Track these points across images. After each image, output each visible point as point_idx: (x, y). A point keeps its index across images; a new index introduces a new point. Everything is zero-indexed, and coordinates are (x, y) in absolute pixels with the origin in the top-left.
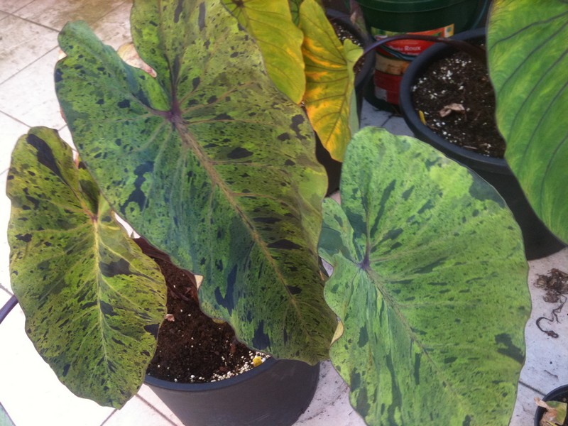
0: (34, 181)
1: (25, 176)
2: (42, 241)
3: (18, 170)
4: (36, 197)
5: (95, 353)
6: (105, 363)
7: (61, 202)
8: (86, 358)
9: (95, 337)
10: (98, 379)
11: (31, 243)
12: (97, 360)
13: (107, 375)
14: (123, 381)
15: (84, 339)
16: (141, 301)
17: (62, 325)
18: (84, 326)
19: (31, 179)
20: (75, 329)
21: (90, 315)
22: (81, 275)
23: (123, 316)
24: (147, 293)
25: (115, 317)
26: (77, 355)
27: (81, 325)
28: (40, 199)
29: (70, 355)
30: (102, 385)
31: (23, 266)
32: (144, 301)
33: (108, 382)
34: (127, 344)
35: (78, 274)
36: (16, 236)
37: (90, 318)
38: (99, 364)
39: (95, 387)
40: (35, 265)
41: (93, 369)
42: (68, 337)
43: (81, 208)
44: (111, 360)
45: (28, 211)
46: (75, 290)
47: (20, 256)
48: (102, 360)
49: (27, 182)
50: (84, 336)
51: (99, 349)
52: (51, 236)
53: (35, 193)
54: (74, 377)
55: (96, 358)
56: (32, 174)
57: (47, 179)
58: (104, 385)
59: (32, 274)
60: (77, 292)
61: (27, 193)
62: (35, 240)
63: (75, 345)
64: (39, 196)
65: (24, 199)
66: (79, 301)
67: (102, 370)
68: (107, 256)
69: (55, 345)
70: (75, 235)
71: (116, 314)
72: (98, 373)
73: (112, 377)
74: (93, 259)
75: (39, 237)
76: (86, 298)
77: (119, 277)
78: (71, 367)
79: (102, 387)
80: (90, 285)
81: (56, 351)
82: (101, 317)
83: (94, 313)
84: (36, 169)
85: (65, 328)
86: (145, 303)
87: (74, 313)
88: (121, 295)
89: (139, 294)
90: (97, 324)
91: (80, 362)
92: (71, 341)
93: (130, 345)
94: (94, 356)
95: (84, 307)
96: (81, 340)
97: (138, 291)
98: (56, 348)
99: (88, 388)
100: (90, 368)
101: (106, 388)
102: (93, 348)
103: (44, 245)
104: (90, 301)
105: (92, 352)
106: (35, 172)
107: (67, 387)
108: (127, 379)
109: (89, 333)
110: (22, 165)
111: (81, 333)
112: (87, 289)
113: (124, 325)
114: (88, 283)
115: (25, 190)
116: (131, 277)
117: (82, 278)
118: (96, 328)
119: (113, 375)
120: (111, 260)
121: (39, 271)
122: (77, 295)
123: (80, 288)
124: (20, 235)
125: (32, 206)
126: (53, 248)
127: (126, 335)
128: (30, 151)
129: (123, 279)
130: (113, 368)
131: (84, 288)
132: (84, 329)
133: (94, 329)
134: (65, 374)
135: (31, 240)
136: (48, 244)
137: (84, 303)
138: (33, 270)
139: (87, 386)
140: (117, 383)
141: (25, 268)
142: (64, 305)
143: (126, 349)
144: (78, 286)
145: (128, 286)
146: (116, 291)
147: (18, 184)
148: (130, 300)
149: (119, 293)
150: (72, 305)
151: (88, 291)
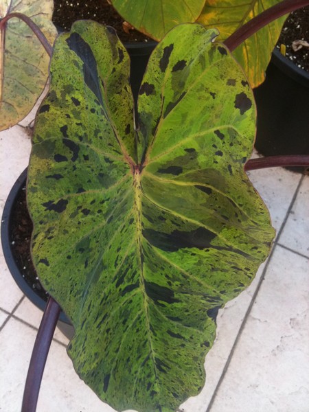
0: (77, 115)
1: (68, 106)
2: (80, 207)
3: (59, 96)
4: (76, 140)
5: (139, 350)
6: (152, 363)
7: (102, 146)
8: (128, 360)
9: (138, 331)
10: (143, 384)
11: (65, 212)
12: (141, 360)
13: (154, 377)
14: (178, 383)
15: (125, 335)
16: (218, 282)
17: (101, 323)
18: (123, 318)
19: (74, 112)
20: (114, 324)
21: (131, 301)
22: (119, 250)
23: (186, 302)
24: (227, 271)
25: (175, 304)
26: (116, 359)
27: (120, 317)
28: (81, 143)
29: (109, 361)
30: (148, 390)
31: (54, 249)
32: (221, 282)
33: (156, 385)
34: (187, 337)
35: (116, 249)
36: (44, 205)
37: (131, 306)
38: (143, 365)
39: (140, 395)
40: (73, 246)
41: (136, 372)
42: (107, 338)
43: (120, 153)
44: (161, 358)
45: (64, 164)
46: (113, 271)
47: (50, 235)
48: (148, 358)
49: (68, 116)
50: (124, 332)
51: (144, 346)
52: (91, 199)
53: (76, 135)
54: (116, 389)
55: (140, 357)
56: (76, 102)
57: (93, 111)
58: (151, 390)
59: (70, 261)
60: (115, 273)
61: (65, 135)
62: (71, 207)
63: (114, 346)
64: (81, 138)
65: (60, 144)
66: (117, 285)
67: (147, 372)
68: (168, 221)
69: (93, 354)
70: (116, 195)
71: (177, 301)
72: (143, 375)
73: (161, 379)
74: (132, 225)
75: (77, 203)
76: (125, 280)
77: (186, 252)
78: (111, 377)
79: (149, 392)
80: (129, 261)
81: (94, 361)
82: (146, 303)
83: (136, 300)
84: (83, 94)
85: (103, 327)
86: (223, 284)
87: (113, 304)
88: (191, 276)
89: (215, 273)
90: (139, 312)
91: (120, 368)
92: (111, 342)
93: (191, 338)
94: (137, 355)
95: (123, 293)
96: (121, 338)
97: (213, 269)
98: (94, 356)
99: (132, 398)
100: (133, 372)
101: (153, 393)
102: (136, 345)
103: (81, 214)
104: (130, 284)
105: (135, 350)
106: (80, 99)
107: (110, 405)
108: (184, 380)
109: (130, 325)
110: (64, 87)
111: (121, 328)
112: (126, 267)
113: (186, 314)
114: (127, 258)
115: (64, 129)
116: (208, 251)
117: (121, 253)
118: (139, 318)
119: (162, 376)
120: (175, 227)
121: (79, 254)
122: (116, 278)
123: (119, 267)
124: (50, 202)
125: (69, 155)
126: (93, 217)
127: (189, 326)
128: (76, 63)
129: (193, 254)
130: (164, 368)
131: (123, 266)
132: (124, 322)
133: (136, 321)
134: (105, 389)
135: (65, 208)
136: (86, 212)
137: (122, 287)
138: (70, 254)
139: (131, 396)
140: (168, 385)
141: (59, 252)
142: (102, 295)
143: (184, 343)
144: (116, 265)
145: (200, 263)
146: (183, 271)
147: (54, 120)
148: (202, 283)
149: (187, 274)
150: (110, 292)
151: (127, 269)
